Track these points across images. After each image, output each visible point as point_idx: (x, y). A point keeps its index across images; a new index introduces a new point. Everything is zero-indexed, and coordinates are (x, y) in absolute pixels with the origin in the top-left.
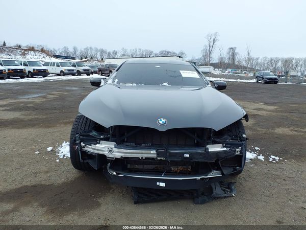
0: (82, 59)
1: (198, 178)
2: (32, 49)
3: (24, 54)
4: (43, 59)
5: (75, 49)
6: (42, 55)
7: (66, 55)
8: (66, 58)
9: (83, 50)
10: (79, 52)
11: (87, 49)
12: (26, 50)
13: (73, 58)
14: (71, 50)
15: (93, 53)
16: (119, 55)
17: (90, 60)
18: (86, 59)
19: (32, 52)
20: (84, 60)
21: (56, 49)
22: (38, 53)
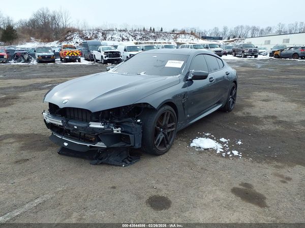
0: (229, 39)
1: (88, 145)
2: (183, 32)
3: (176, 38)
4: (192, 42)
5: (225, 29)
6: (191, 38)
7: (215, 36)
8: (214, 38)
9: (233, 29)
10: (229, 31)
11: (238, 28)
12: (178, 34)
13: (221, 39)
14: (221, 30)
15: (244, 31)
16: (274, 31)
17: (238, 40)
18: (234, 39)
19: (183, 35)
20: (231, 40)
21: (207, 30)
22: (187, 36)
